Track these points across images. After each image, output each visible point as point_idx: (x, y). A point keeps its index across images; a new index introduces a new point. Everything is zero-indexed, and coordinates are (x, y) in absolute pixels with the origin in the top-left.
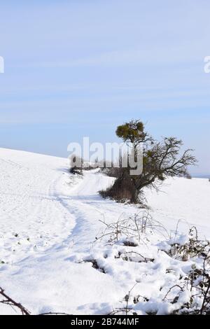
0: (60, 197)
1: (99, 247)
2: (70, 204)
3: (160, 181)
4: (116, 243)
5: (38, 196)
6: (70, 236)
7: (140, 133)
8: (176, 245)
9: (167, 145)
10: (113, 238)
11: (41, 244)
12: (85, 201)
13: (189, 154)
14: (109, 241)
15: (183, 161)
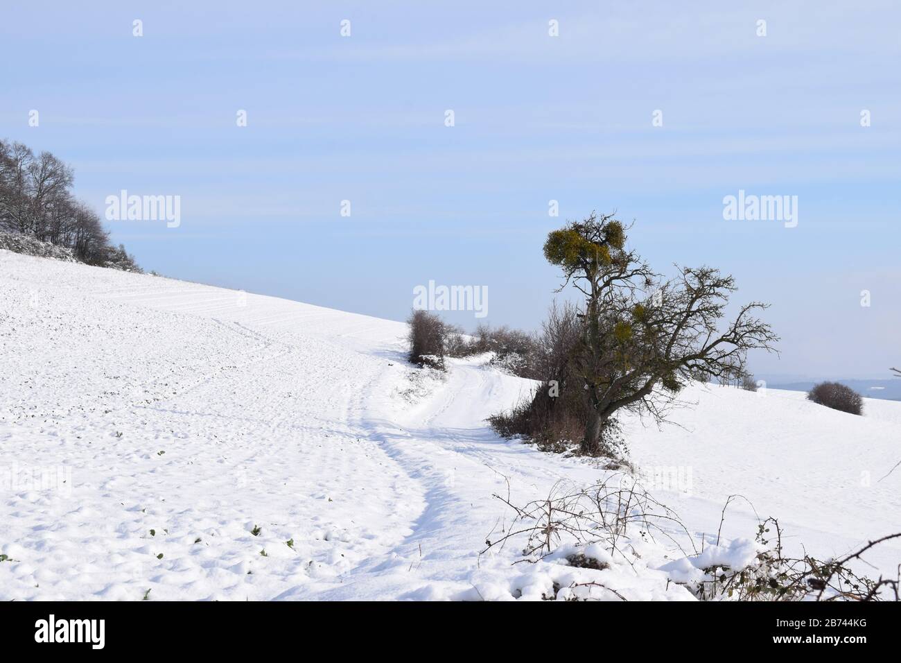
0: (380, 430)
1: (498, 566)
2: (406, 451)
3: (669, 393)
4: (544, 557)
5: (316, 425)
6: (408, 539)
7: (613, 252)
8: (719, 571)
9: (690, 289)
10: (536, 543)
11: (327, 558)
12: (451, 444)
13: (754, 316)
14: (525, 553)
15: (734, 337)
